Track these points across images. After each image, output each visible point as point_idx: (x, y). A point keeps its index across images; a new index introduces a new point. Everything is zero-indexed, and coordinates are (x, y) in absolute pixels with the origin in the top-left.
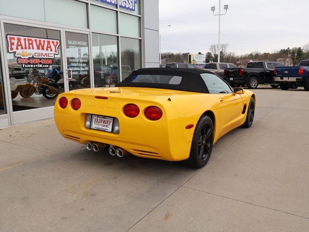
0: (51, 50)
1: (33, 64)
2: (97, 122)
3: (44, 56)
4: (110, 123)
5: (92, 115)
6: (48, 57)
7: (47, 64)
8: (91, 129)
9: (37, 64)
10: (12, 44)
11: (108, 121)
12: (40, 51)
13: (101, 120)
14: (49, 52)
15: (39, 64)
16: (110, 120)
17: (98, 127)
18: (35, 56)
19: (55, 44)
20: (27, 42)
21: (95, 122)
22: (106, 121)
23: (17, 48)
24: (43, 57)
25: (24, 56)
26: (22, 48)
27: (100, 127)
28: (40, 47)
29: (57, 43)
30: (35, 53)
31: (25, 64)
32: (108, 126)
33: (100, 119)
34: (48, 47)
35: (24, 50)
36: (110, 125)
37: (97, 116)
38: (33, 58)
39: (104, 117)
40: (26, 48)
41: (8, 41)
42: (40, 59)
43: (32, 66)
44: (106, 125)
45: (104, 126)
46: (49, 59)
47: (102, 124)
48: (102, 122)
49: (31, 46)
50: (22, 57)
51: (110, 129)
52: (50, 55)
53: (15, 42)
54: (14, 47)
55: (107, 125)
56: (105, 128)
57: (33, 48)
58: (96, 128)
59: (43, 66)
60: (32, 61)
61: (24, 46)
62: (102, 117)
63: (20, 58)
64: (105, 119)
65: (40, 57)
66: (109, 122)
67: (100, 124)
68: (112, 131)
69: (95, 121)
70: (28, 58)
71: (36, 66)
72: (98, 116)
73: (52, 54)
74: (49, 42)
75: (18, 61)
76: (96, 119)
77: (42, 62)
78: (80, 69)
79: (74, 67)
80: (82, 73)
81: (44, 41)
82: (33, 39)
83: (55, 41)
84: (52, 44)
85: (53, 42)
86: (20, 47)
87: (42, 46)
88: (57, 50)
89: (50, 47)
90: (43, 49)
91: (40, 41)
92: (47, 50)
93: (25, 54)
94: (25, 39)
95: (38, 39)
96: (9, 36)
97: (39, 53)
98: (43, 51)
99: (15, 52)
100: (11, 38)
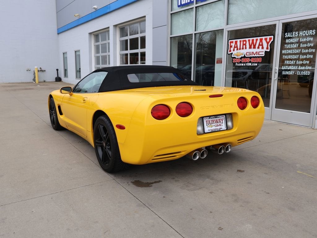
0: (263, 48)
1: (244, 63)
2: (209, 124)
3: (254, 55)
4: (222, 121)
5: (203, 117)
7: (256, 63)
8: (205, 133)
9: (247, 63)
10: (231, 47)
11: (220, 119)
12: (252, 50)
13: (213, 120)
14: (260, 50)
15: (249, 63)
16: (222, 118)
17: (211, 128)
18: (246, 55)
19: (268, 40)
20: (242, 43)
21: (207, 125)
22: (218, 120)
23: (234, 50)
24: (253, 56)
25: (237, 56)
26: (237, 49)
27: (214, 128)
28: (252, 46)
29: (270, 39)
30: (247, 53)
31: (238, 63)
32: (221, 125)
34: (259, 45)
35: (239, 51)
36: (223, 123)
37: (208, 118)
38: (244, 57)
39: (216, 116)
40: (240, 49)
41: (229, 45)
42: (251, 58)
43: (242, 65)
44: (218, 124)
46: (259, 57)
47: (215, 124)
48: (215, 122)
49: (244, 46)
50: (236, 57)
51: (224, 127)
52: (260, 53)
53: (233, 45)
54: (232, 49)
55: (220, 123)
56: (218, 127)
57: (246, 48)
58: (210, 131)
59: (252, 64)
60: (243, 60)
61: (239, 47)
62: (214, 117)
63: (235, 58)
65: (251, 56)
66: (221, 120)
67: (212, 125)
68: (227, 129)
69: (207, 123)
70: (240, 57)
71: (245, 65)
72: (210, 117)
73: (263, 52)
74: (261, 40)
75: (233, 60)
76: (207, 121)
77: (252, 61)
78: (298, 67)
79: (289, 65)
80: (300, 73)
81: (257, 40)
82: (247, 39)
83: (268, 37)
84: (264, 42)
85: (266, 39)
86: (236, 49)
87: (254, 45)
88: (269, 47)
89: (262, 45)
90: (254, 47)
91: (253, 40)
92: (258, 48)
93: (239, 54)
94: (240, 41)
95: (251, 39)
96: (230, 41)
97: (250, 52)
98: (254, 49)
99: (232, 53)
100: (231, 42)
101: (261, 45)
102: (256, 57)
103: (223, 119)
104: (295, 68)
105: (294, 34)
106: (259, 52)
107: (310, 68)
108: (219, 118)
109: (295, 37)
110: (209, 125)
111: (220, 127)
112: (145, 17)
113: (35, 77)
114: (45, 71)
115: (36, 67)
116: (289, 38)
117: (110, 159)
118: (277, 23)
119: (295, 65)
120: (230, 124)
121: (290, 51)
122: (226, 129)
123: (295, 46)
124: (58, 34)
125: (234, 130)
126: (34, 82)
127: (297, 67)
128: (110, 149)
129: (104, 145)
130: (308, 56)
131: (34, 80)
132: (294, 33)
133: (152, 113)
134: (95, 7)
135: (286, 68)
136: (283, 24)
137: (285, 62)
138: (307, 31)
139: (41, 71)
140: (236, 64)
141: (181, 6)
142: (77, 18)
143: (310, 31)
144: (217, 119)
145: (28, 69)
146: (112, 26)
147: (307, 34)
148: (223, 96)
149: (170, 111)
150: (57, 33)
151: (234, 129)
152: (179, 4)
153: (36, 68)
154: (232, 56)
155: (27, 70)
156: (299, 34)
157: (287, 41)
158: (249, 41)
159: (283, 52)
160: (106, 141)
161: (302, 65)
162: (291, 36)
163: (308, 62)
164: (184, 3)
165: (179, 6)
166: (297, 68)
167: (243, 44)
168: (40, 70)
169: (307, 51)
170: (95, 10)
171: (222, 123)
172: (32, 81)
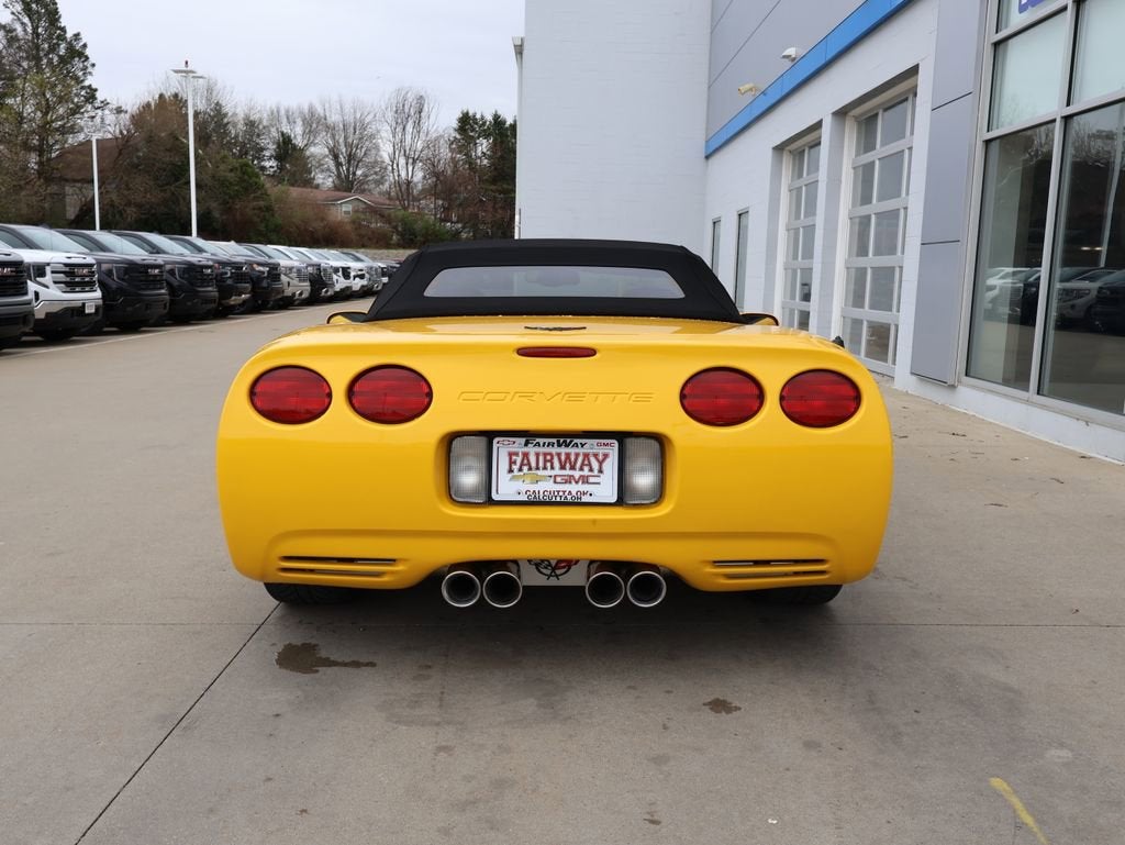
2: (525, 468)
4: (601, 463)
5: (490, 436)
8: (490, 502)
11: (586, 456)
13: (545, 455)
16: (601, 451)
17: (533, 487)
21: (511, 471)
22: (577, 455)
27: (546, 487)
32: (591, 480)
33: (541, 450)
36: (601, 471)
37: (523, 440)
39: (565, 437)
44: (577, 474)
45: (568, 480)
47: (558, 472)
48: (557, 465)
51: (606, 489)
55: (586, 473)
56: (574, 488)
58: (523, 497)
62: (555, 440)
64: (569, 450)
66: (593, 460)
67: (541, 473)
68: (621, 502)
69: (512, 463)
72: (528, 435)
76: (517, 454)
103: (604, 457)
108: (580, 450)
110: (520, 470)
111: (582, 487)
122: (614, 499)
133: (253, 394)
144: (572, 450)
149: (330, 396)
151: (664, 504)
171: (596, 472)
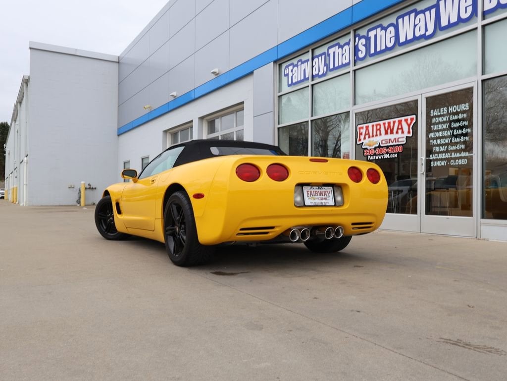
0: (403, 132)
1: (379, 155)
2: (311, 196)
3: (392, 142)
4: (329, 194)
5: (302, 185)
6: (397, 143)
7: (395, 153)
8: (305, 206)
9: (383, 154)
10: (361, 134)
11: (325, 192)
12: (390, 136)
13: (316, 192)
14: (400, 135)
15: (386, 154)
16: (328, 191)
17: (314, 201)
18: (382, 143)
19: (409, 121)
20: (375, 128)
21: (308, 196)
22: (323, 192)
23: (365, 138)
24: (391, 144)
25: (370, 146)
26: (369, 137)
27: (317, 201)
28: (389, 131)
29: (412, 119)
30: (382, 141)
31: (371, 155)
32: (327, 199)
33: (315, 190)
34: (398, 129)
35: (371, 139)
36: (329, 196)
38: (379, 147)
40: (373, 136)
41: (357, 132)
42: (388, 147)
43: (377, 157)
44: (324, 197)
45: (322, 199)
46: (398, 145)
47: (319, 196)
48: (319, 194)
49: (378, 132)
51: (331, 202)
52: (400, 140)
53: (363, 131)
54: (362, 137)
55: (326, 197)
56: (324, 201)
57: (380, 134)
58: (313, 204)
59: (390, 156)
60: (378, 151)
61: (371, 134)
62: (317, 187)
63: (367, 149)
65: (388, 144)
66: (327, 193)
67: (315, 197)
69: (308, 194)
70: (374, 147)
71: (381, 157)
73: (403, 137)
74: (400, 122)
75: (364, 153)
77: (389, 151)
78: (451, 155)
79: (439, 153)
80: (455, 163)
81: (394, 122)
82: (381, 123)
83: (409, 118)
84: (404, 124)
85: (406, 120)
86: (367, 136)
87: (390, 129)
88: (411, 130)
89: (402, 128)
90: (392, 132)
91: (389, 123)
92: (397, 132)
93: (372, 143)
94: (373, 126)
95: (386, 122)
96: (359, 126)
97: (387, 140)
98: (392, 135)
99: (362, 143)
100: (360, 128)
101: (400, 129)
102: (395, 146)
103: (330, 192)
104: (447, 156)
105: (441, 111)
106: (398, 139)
107: (466, 154)
108: (324, 190)
109: (443, 115)
111: (326, 201)
112: (243, 103)
113: (80, 198)
114: (95, 188)
115: (82, 182)
116: (436, 117)
117: (184, 244)
118: (419, 98)
119: (447, 151)
120: (339, 198)
121: (439, 134)
122: (334, 204)
123: (445, 126)
124: (119, 135)
125: (346, 207)
126: (78, 205)
127: (449, 155)
128: (185, 233)
129: (177, 230)
130: (463, 139)
131: (79, 202)
132: (441, 109)
133: (236, 172)
134: (174, 93)
135: (436, 158)
136: (427, 99)
137: (434, 149)
138: (458, 106)
139: (90, 188)
140: (369, 157)
141: (293, 84)
142: (148, 111)
143: (462, 105)
144: (322, 190)
145: (71, 186)
146: (197, 119)
147: (459, 108)
148: (328, 162)
149: (259, 173)
150: (117, 134)
151: (345, 205)
152: (290, 83)
153: (82, 184)
154: (363, 147)
155: (69, 188)
156: (448, 109)
157: (434, 120)
158: (384, 124)
159: (430, 135)
160: (179, 225)
161: (456, 151)
162: (439, 114)
163: (463, 147)
164: (296, 80)
165: (289, 86)
166: (449, 157)
167: (377, 130)
168: (88, 187)
169: (460, 132)
170: (173, 99)
172: (75, 203)
